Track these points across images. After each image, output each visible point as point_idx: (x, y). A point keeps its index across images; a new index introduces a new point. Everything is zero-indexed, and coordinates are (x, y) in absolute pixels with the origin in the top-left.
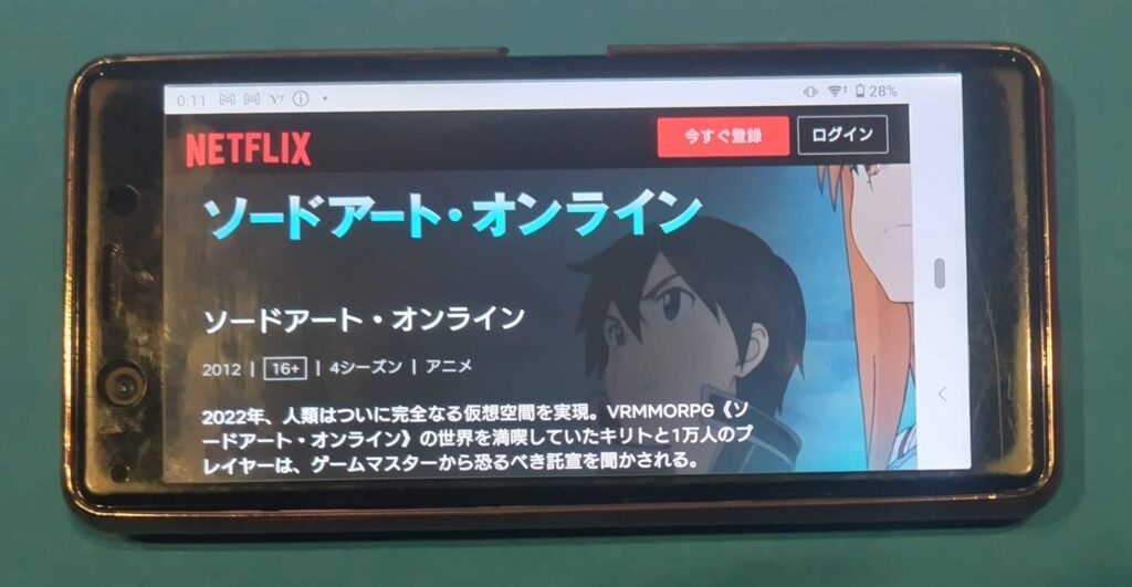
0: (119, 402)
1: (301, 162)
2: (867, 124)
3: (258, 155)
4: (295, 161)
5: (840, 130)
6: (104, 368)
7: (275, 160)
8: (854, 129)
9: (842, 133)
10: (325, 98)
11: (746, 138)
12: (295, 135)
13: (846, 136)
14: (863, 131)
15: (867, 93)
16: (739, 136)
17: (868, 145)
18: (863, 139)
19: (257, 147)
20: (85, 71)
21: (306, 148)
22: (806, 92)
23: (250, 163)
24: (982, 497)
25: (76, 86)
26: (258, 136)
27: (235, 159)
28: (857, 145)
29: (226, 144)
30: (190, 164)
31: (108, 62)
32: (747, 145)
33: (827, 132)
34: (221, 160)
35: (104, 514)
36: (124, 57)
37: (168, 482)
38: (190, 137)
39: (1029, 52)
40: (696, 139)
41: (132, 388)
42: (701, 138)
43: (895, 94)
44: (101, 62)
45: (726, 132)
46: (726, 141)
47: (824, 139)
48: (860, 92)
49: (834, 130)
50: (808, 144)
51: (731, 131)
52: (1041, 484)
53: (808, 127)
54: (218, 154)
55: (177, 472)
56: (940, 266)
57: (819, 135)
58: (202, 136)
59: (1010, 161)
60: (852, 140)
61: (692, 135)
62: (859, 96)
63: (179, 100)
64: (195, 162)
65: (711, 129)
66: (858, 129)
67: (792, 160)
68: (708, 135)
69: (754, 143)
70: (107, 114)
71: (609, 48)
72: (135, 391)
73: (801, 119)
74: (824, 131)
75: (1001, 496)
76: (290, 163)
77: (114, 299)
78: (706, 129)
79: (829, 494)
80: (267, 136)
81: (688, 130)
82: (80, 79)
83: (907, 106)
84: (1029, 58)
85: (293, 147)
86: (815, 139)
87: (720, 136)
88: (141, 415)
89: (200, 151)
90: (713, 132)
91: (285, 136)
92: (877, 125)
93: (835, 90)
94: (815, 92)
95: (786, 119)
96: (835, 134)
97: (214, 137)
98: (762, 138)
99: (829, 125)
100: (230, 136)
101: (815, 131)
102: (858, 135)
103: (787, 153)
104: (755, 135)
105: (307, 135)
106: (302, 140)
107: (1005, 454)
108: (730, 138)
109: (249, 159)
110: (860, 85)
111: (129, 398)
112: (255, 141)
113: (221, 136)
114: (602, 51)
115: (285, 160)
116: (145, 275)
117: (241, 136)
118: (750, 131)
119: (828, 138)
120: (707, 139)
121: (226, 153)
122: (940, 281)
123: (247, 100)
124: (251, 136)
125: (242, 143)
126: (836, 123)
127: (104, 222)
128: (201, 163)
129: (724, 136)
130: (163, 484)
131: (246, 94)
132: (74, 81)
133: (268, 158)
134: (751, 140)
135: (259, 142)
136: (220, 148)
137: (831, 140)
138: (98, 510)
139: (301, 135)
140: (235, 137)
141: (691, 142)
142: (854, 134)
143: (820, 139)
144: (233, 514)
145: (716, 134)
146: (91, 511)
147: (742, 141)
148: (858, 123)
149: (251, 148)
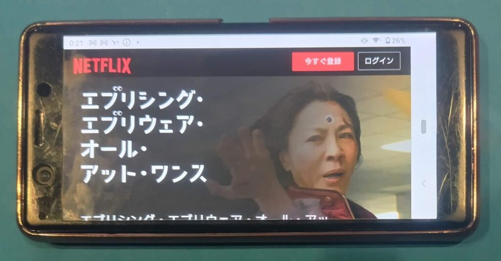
0: (43, 183)
1: (126, 72)
2: (391, 56)
3: (106, 69)
4: (124, 72)
5: (378, 59)
6: (36, 167)
7: (114, 71)
8: (385, 58)
9: (379, 60)
10: (138, 42)
11: (334, 62)
12: (124, 59)
13: (381, 61)
14: (389, 59)
15: (391, 42)
16: (330, 61)
17: (391, 66)
18: (388, 63)
19: (106, 65)
20: (28, 29)
21: (129, 66)
22: (362, 41)
23: (103, 73)
24: (441, 232)
25: (23, 36)
26: (106, 60)
27: (96, 70)
28: (386, 65)
29: (92, 63)
30: (75, 73)
31: (38, 25)
32: (334, 66)
33: (372, 60)
34: (90, 71)
35: (36, 234)
36: (44, 22)
37: (64, 220)
38: (75, 60)
39: (468, 22)
40: (310, 62)
41: (49, 176)
42: (313, 62)
43: (404, 42)
44: (35, 25)
45: (324, 59)
46: (324, 63)
47: (370, 63)
48: (388, 41)
49: (375, 59)
50: (363, 65)
51: (326, 59)
52: (470, 226)
53: (363, 57)
54: (89, 68)
55: (69, 216)
56: (424, 123)
57: (368, 61)
58: (81, 60)
59: (458, 74)
60: (383, 63)
61: (308, 61)
62: (387, 43)
63: (71, 43)
64: (78, 72)
65: (317, 58)
66: (386, 58)
67: (355, 73)
68: (316, 61)
69: (337, 65)
70: (38, 49)
71: (270, 19)
72: (50, 178)
73: (360, 54)
74: (370, 59)
75: (450, 231)
76: (121, 73)
77: (40, 135)
78: (315, 58)
79: (370, 229)
80: (111, 60)
81: (306, 58)
82: (25, 33)
83: (410, 48)
84: (469, 25)
85: (122, 65)
86: (366, 63)
87: (321, 61)
88: (52, 189)
89: (80, 67)
90: (318, 59)
91: (119, 60)
92: (395, 56)
93: (376, 40)
94: (367, 41)
95: (353, 53)
96: (376, 60)
97: (87, 60)
98: (341, 62)
99: (373, 56)
100: (94, 60)
101: (366, 59)
102: (386, 61)
103: (352, 69)
104: (338, 61)
105: (129, 59)
106: (127, 62)
107: (453, 212)
108: (326, 62)
109: (102, 70)
110: (388, 38)
111: (47, 181)
112: (105, 62)
113: (90, 60)
114: (267, 21)
115: (119, 71)
116: (54, 124)
117: (98, 60)
118: (336, 59)
119: (372, 62)
120: (315, 63)
121: (92, 68)
122: (424, 131)
123: (102, 43)
124: (104, 60)
125: (99, 63)
126: (376, 55)
127: (36, 99)
128: (80, 72)
129: (323, 61)
130: (63, 221)
131: (101, 40)
132: (22, 34)
133: (111, 70)
134: (336, 63)
135: (107, 63)
136: (89, 65)
137: (374, 64)
138: (33, 232)
139: (126, 59)
140: (96, 60)
141: (308, 64)
142: (385, 61)
143: (368, 63)
144: (93, 235)
145: (320, 60)
146: (30, 233)
147: (332, 64)
148: (387, 55)
149: (103, 65)
